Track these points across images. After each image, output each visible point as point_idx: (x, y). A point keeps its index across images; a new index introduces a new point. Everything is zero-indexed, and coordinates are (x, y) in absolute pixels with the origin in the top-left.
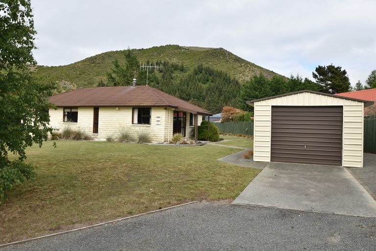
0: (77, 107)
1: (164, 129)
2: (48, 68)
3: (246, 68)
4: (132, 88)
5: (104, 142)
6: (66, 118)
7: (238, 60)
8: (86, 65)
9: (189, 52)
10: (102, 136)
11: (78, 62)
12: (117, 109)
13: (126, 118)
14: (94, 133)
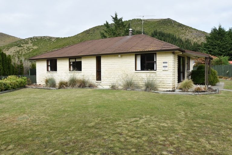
0: (80, 57)
1: (172, 75)
2: (62, 38)
3: (186, 30)
4: (128, 37)
5: (109, 89)
6: (72, 67)
7: (180, 25)
8: (84, 35)
9: (147, 23)
10: (105, 84)
11: (79, 34)
12: (119, 56)
13: (128, 65)
14: (97, 80)
